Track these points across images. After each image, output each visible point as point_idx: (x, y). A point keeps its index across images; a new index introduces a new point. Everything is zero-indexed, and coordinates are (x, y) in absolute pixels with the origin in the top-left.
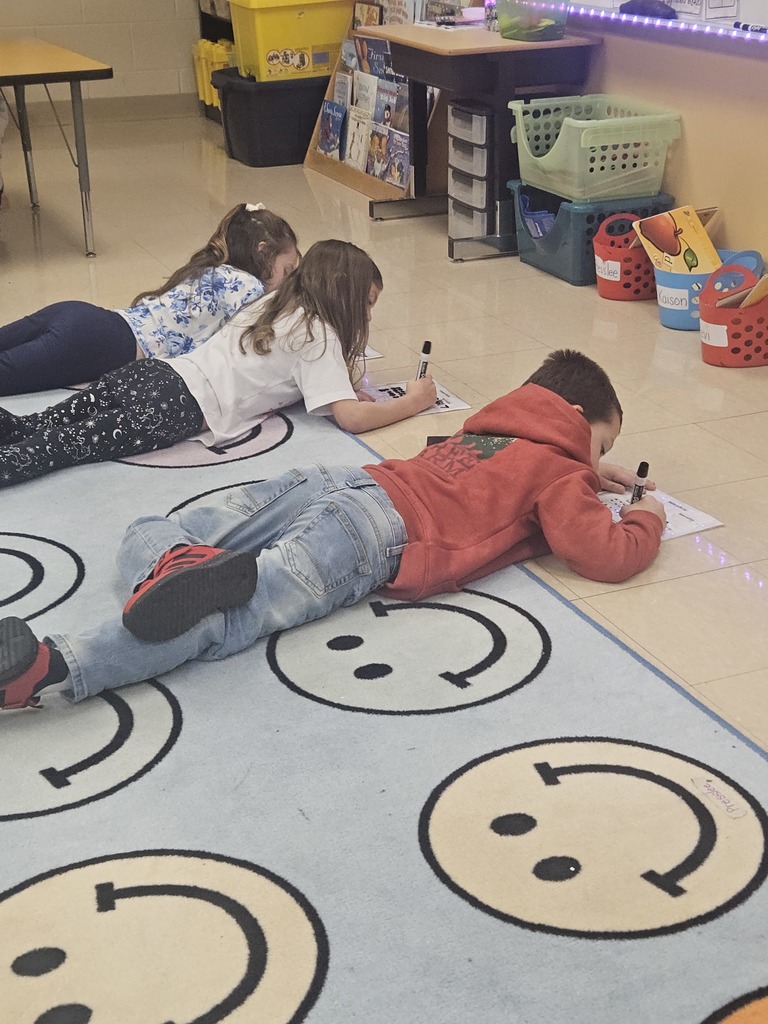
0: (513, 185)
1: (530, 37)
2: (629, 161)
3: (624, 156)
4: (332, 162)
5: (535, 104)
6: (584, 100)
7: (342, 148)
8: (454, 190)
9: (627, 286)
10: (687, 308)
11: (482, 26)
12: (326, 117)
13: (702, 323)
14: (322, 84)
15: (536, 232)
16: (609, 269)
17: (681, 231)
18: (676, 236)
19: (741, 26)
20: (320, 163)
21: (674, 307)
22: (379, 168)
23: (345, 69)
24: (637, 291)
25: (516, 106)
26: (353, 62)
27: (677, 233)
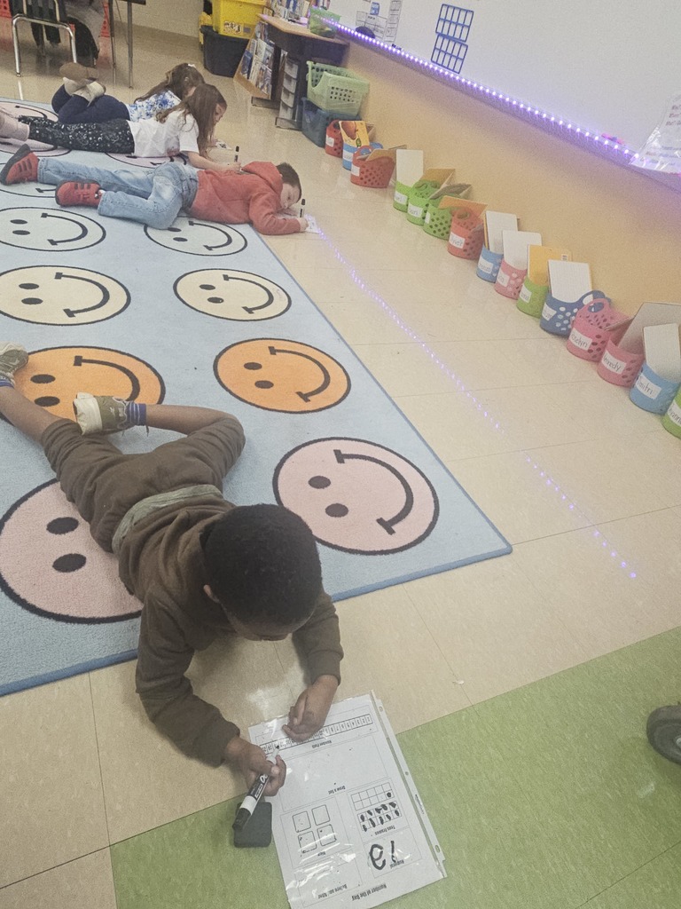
0: (304, 99)
1: (320, 34)
3: (345, 95)
4: (244, 78)
5: (318, 65)
6: (338, 69)
7: (249, 73)
8: (283, 98)
9: (334, 149)
10: (350, 160)
11: (305, 25)
12: (245, 57)
13: (353, 166)
14: (246, 42)
15: (308, 121)
16: (330, 141)
17: (358, 131)
18: (355, 132)
19: (393, 45)
20: (240, 78)
21: (346, 160)
22: (261, 84)
23: (256, 38)
24: (338, 151)
25: (309, 63)
26: (259, 36)
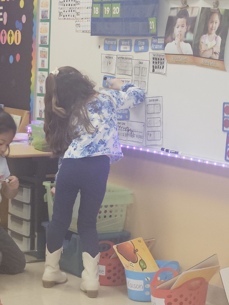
0: (45, 224)
2: (108, 214)
9: (109, 278)
10: (143, 290)
11: (26, 142)
13: (152, 298)
17: (137, 250)
18: (135, 253)
19: (165, 150)
21: (136, 289)
24: (114, 281)
25: (47, 184)
27: (135, 251)
